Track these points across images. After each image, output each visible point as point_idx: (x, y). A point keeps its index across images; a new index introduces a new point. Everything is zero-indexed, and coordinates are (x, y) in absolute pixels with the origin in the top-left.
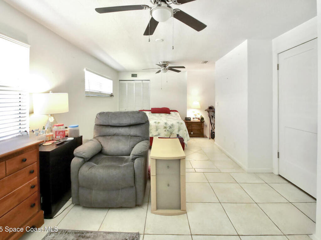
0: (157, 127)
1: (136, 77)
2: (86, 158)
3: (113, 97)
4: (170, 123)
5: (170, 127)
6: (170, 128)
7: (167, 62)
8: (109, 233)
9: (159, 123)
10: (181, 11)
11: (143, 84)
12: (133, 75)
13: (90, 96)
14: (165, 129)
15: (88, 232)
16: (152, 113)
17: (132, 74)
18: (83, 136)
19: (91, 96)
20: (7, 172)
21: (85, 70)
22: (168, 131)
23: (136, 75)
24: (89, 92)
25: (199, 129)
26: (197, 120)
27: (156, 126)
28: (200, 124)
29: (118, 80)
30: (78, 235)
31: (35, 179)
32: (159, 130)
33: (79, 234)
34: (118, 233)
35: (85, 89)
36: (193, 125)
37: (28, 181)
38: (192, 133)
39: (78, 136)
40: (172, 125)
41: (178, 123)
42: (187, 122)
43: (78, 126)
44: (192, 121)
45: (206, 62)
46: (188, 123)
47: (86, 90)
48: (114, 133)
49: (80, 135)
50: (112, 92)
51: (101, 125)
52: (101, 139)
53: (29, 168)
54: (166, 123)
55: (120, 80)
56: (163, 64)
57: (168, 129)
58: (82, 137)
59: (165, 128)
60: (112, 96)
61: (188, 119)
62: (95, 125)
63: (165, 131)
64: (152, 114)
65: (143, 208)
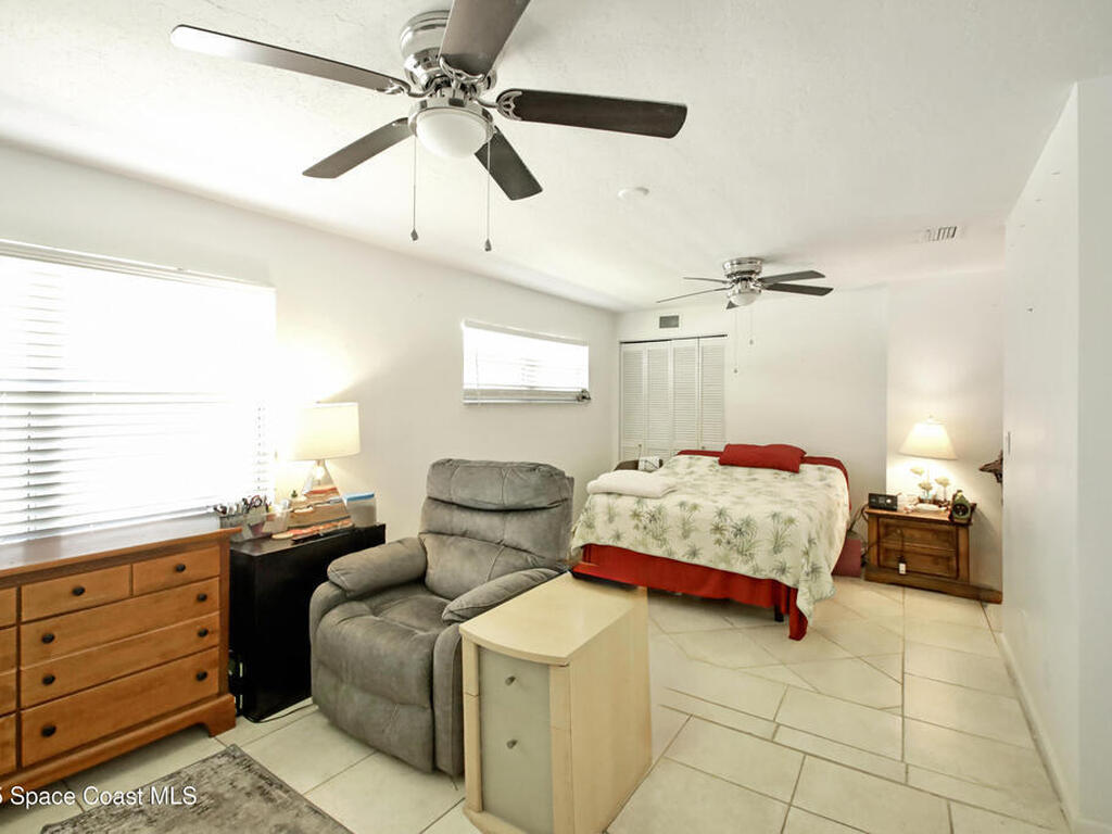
0: (685, 523)
1: (677, 326)
2: (349, 591)
3: (586, 401)
4: (737, 514)
5: (739, 532)
6: (736, 535)
7: (752, 260)
8: (316, 812)
9: (695, 507)
10: (524, 92)
11: (703, 351)
12: (667, 322)
13: (477, 404)
14: (718, 536)
15: (282, 786)
16: (722, 463)
17: (661, 318)
18: (387, 527)
19: (482, 404)
20: (135, 587)
21: (463, 325)
22: (729, 543)
23: (677, 317)
24: (478, 390)
25: (944, 554)
26: (930, 511)
27: (684, 520)
28: (948, 532)
29: (618, 345)
30: (260, 784)
31: (214, 617)
32: (693, 535)
33: (263, 782)
34: (332, 823)
35: (462, 384)
36: (908, 532)
37: (194, 616)
38: (902, 568)
39: (371, 525)
40: (748, 523)
41: (775, 516)
42: (879, 516)
43: (373, 496)
44: (904, 514)
45: (952, 232)
46: (881, 520)
47: (465, 387)
48: (464, 529)
49: (379, 521)
50: (586, 386)
51: (436, 500)
52: (429, 542)
53: (198, 588)
54: (721, 513)
55: (622, 343)
56: (736, 268)
57: (729, 535)
58: (383, 527)
59: (718, 529)
60: (584, 397)
61: (881, 501)
62: (429, 498)
63: (718, 542)
64: (720, 468)
65: (457, 789)
